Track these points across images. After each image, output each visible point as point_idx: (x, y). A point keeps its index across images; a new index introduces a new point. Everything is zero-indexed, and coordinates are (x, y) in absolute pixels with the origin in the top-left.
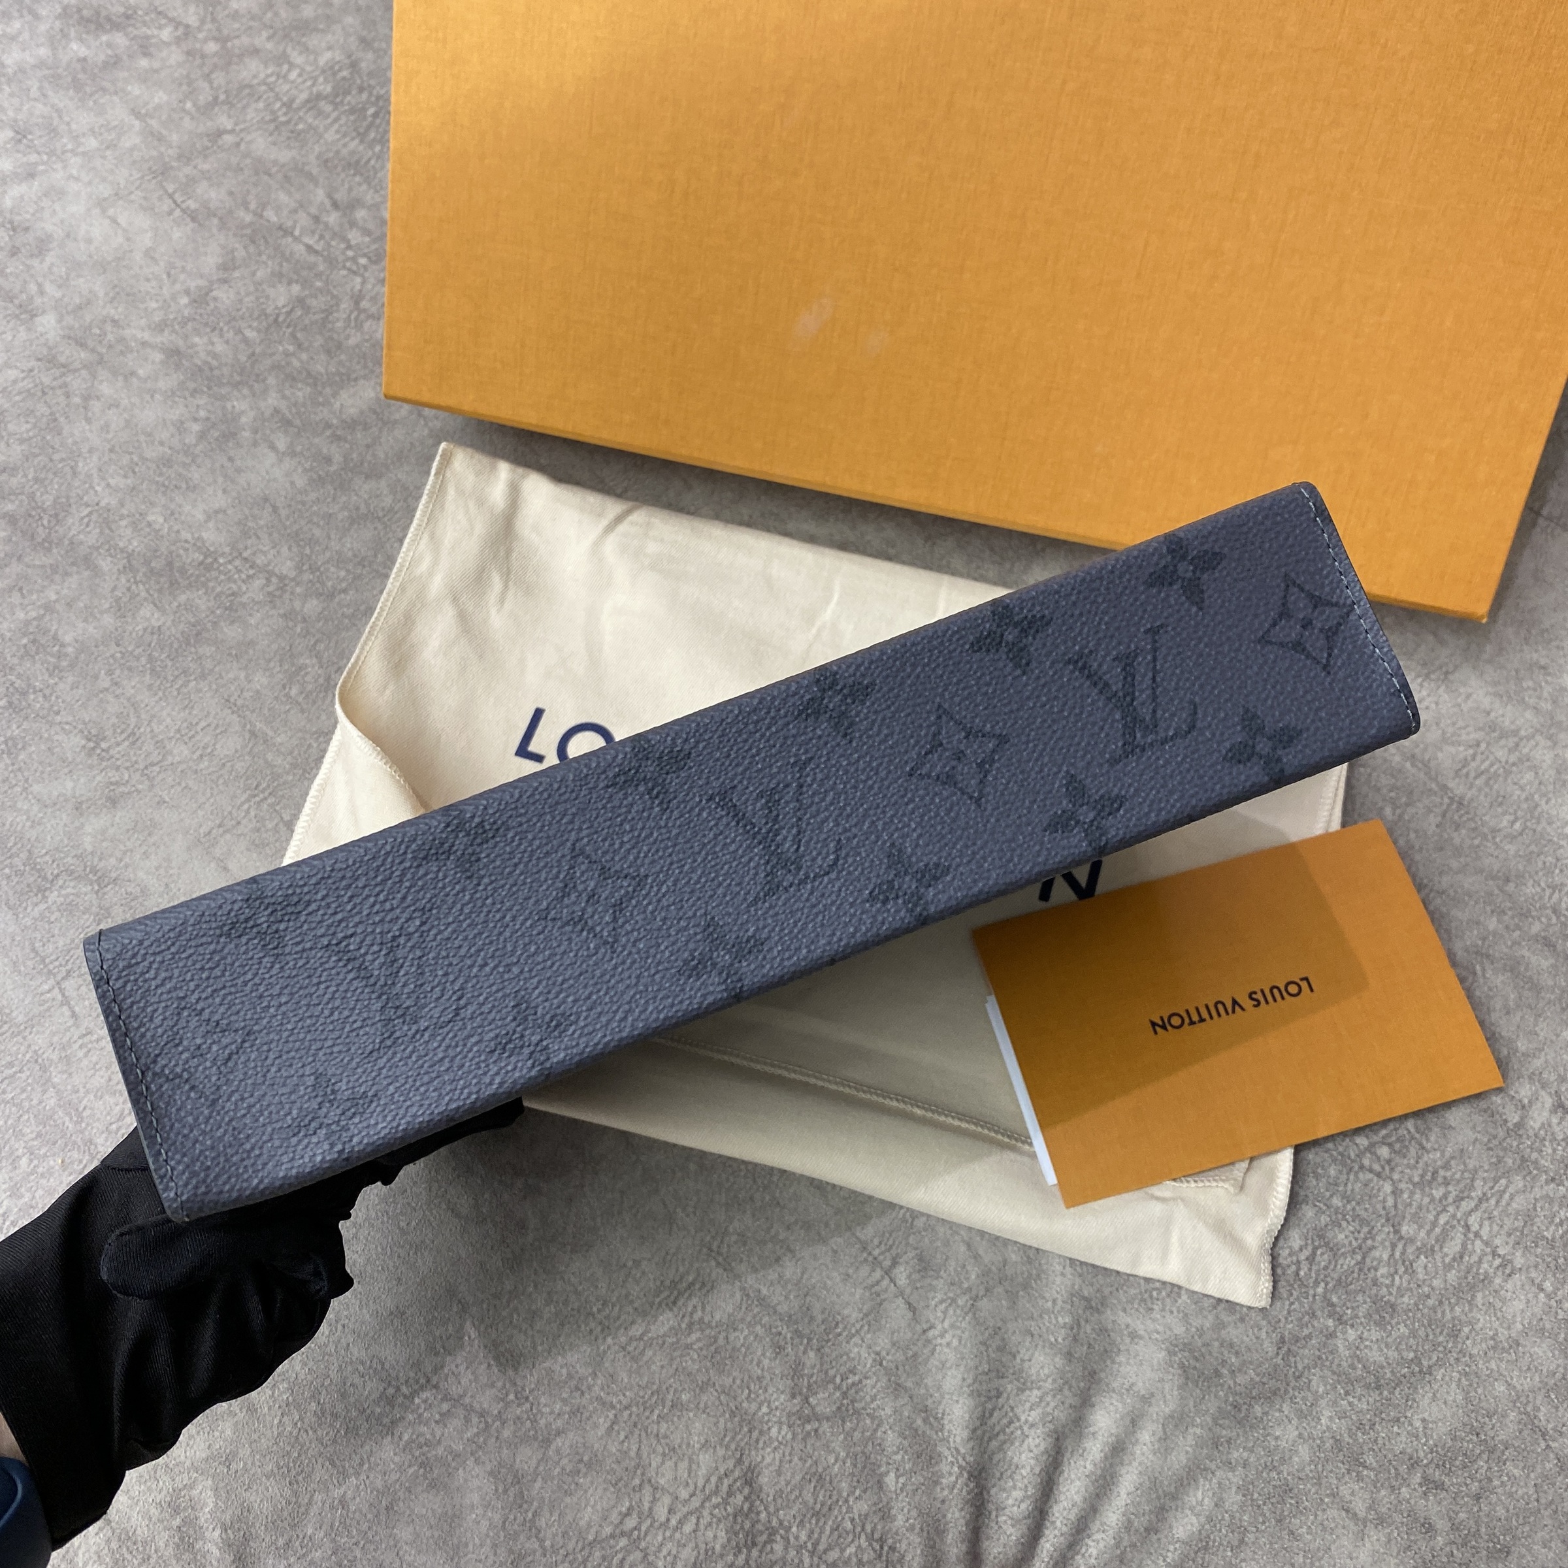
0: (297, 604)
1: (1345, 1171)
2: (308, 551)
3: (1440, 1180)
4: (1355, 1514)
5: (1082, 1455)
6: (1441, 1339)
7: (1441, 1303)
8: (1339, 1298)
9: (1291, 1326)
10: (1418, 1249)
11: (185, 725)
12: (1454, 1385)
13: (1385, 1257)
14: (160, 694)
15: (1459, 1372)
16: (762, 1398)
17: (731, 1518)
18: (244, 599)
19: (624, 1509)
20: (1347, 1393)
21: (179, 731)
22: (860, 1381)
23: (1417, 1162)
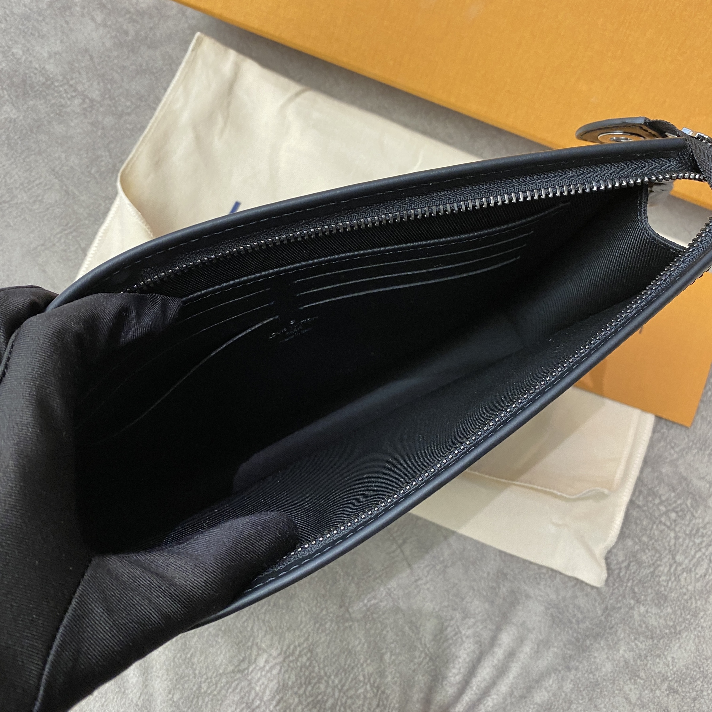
0: (100, 118)
1: (651, 523)
2: (109, 86)
3: (700, 534)
4: (630, 701)
5: (492, 655)
6: (688, 617)
7: (691, 598)
8: (639, 590)
9: (611, 601)
10: (683, 569)
11: (26, 181)
12: (691, 642)
13: (666, 571)
14: (12, 160)
15: (695, 635)
16: (323, 606)
17: (299, 668)
18: (69, 110)
19: (241, 658)
20: (635, 639)
21: (22, 184)
22: (378, 603)
23: (689, 523)
